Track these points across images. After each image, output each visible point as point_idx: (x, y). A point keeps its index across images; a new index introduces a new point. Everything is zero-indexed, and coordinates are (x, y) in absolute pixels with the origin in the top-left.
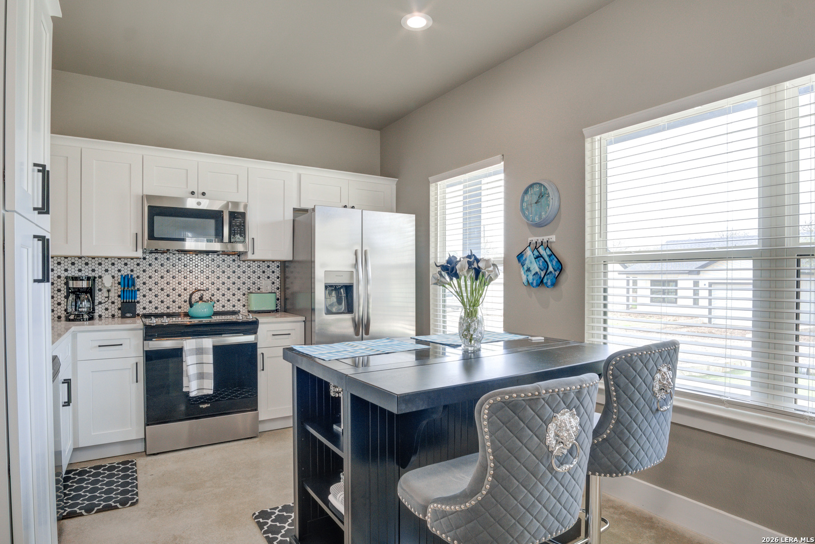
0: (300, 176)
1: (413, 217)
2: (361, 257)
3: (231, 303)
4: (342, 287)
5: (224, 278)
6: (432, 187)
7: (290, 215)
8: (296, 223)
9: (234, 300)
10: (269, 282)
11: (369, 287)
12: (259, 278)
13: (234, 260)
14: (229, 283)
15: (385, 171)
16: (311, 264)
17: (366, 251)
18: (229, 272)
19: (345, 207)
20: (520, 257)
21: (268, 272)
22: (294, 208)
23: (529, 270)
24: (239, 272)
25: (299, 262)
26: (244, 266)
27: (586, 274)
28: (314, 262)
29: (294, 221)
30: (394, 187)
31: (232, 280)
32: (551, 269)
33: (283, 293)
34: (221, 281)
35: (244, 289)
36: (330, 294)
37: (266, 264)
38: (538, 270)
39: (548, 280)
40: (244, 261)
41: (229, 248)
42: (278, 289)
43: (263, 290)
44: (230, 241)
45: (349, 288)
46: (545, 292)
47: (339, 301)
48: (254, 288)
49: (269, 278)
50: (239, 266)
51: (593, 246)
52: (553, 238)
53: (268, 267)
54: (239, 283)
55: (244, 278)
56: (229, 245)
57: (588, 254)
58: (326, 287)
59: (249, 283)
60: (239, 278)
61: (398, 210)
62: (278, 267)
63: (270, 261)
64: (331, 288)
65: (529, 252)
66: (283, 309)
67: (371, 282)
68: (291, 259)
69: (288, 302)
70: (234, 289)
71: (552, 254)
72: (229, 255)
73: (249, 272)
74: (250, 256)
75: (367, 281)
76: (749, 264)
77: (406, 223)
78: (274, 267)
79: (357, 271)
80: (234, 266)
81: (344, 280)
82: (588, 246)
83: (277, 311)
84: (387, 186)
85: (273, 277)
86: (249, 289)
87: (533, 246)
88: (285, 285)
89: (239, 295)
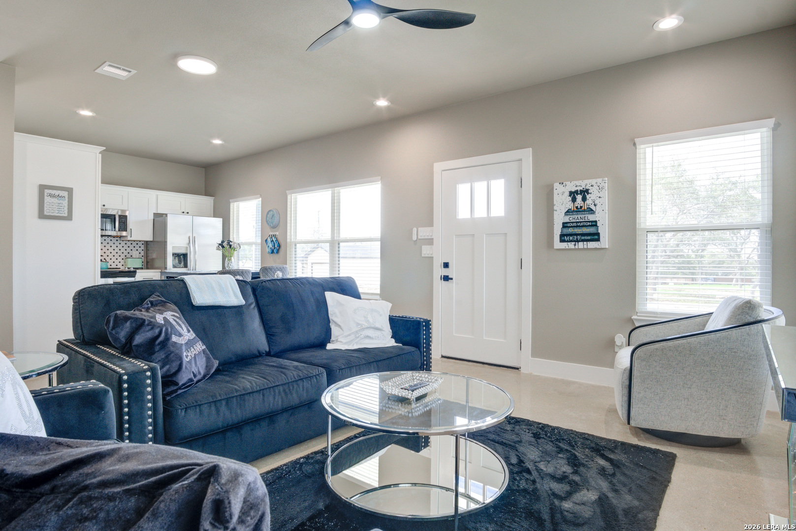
0: (157, 196)
1: (221, 219)
2: (192, 241)
3: (115, 264)
4: (181, 255)
5: (111, 250)
6: (232, 205)
7: (151, 217)
8: (155, 221)
9: (117, 262)
10: (138, 252)
11: (196, 256)
12: (131, 250)
13: (117, 240)
14: (114, 253)
15: (207, 193)
16: (164, 243)
17: (194, 237)
18: (114, 247)
19: (183, 212)
20: (266, 240)
21: (137, 247)
22: (154, 213)
23: (268, 247)
24: (120, 247)
25: (157, 242)
26: (123, 244)
27: (288, 249)
28: (167, 242)
29: (154, 220)
30: (212, 201)
31: (116, 251)
32: (276, 246)
33: (145, 259)
34: (109, 251)
35: (123, 256)
36: (175, 258)
37: (136, 242)
38: (271, 246)
39: (275, 251)
40: (123, 241)
41: (119, 234)
42: (143, 256)
43: (134, 256)
44: (119, 230)
45: (185, 256)
46: (275, 256)
47: (180, 262)
48: (128, 256)
49: (137, 250)
50: (120, 244)
51: (290, 237)
52: (277, 233)
53: (137, 244)
54: (120, 253)
55: (123, 250)
56: (119, 232)
57: (288, 240)
58: (173, 254)
59: (126, 253)
60: (120, 250)
61: (214, 216)
62: (143, 244)
63: (138, 241)
64: (176, 255)
65: (269, 240)
66: (146, 267)
67: (197, 253)
68: (152, 240)
69: (149, 264)
70: (117, 256)
71: (277, 240)
72: (114, 237)
73: (126, 247)
74: (129, 238)
75: (195, 252)
76: (328, 244)
77: (218, 222)
78: (140, 244)
79: (190, 247)
80: (117, 243)
81: (183, 251)
82: (288, 237)
83: (142, 268)
84: (207, 201)
85: (140, 250)
86: (126, 256)
87: (271, 236)
88: (147, 255)
89: (120, 259)
